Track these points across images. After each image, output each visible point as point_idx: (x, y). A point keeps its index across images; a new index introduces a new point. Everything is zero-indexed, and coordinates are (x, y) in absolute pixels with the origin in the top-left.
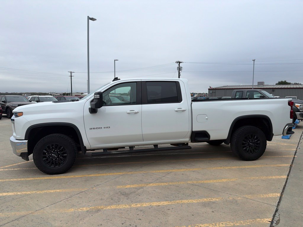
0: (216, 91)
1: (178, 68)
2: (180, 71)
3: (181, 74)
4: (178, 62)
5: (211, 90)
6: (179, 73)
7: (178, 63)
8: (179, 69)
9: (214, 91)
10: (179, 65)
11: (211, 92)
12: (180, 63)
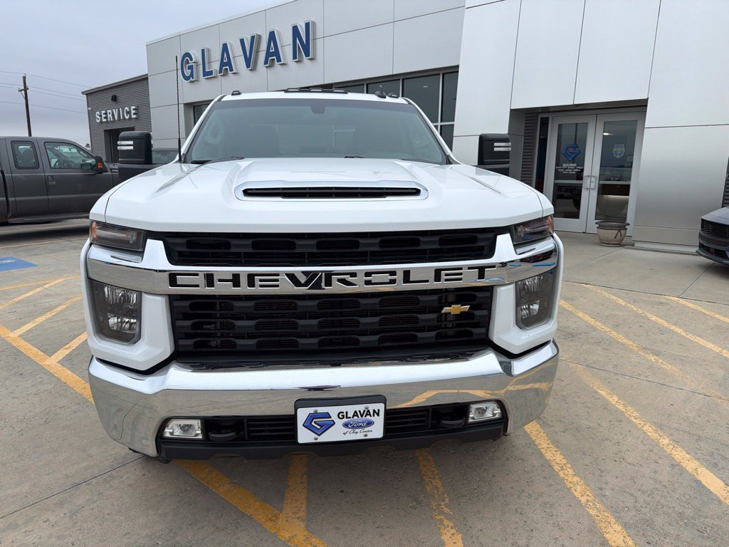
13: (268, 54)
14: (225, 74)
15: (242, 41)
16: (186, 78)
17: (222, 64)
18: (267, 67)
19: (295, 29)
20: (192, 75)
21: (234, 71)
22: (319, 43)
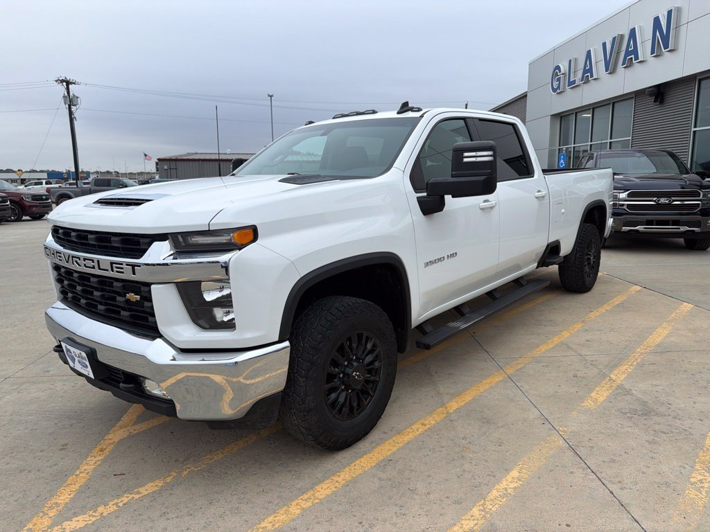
0: (179, 164)
1: (64, 97)
2: (73, 108)
3: (76, 115)
4: (62, 81)
5: (166, 162)
6: (71, 113)
7: (65, 84)
8: (71, 102)
9: (173, 165)
10: (68, 89)
11: (166, 167)
12: (68, 83)
13: (628, 53)
14: (587, 81)
15: (604, 45)
16: (554, 90)
17: (585, 71)
18: (625, 67)
19: (657, 20)
20: (559, 87)
21: (594, 77)
22: (683, 29)
